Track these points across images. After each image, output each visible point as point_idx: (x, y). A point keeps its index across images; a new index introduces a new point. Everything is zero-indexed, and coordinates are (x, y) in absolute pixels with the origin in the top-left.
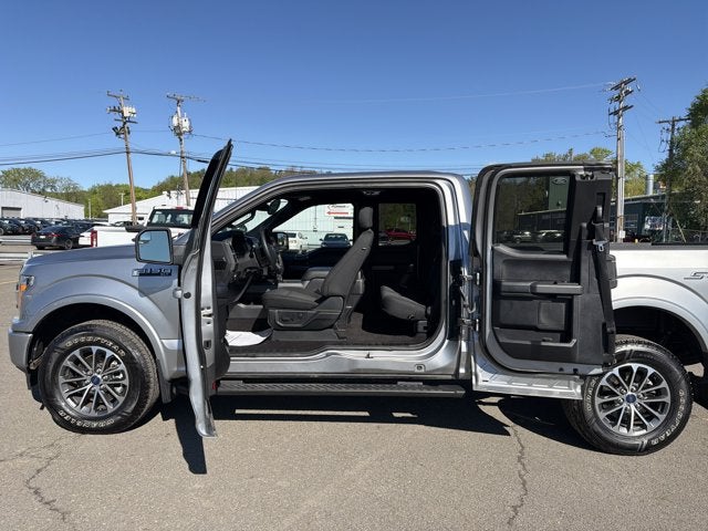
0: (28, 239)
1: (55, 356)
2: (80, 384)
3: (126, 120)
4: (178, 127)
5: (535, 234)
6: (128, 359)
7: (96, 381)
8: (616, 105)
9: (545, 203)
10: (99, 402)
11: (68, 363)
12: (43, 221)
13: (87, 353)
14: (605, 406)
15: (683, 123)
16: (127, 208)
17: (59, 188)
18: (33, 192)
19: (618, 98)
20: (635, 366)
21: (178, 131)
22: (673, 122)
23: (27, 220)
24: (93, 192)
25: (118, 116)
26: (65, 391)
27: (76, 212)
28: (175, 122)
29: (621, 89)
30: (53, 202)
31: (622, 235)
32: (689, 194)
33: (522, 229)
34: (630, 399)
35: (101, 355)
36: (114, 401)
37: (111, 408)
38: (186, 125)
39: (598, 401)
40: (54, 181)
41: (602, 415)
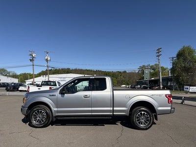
0: (5, 88)
1: (32, 112)
2: (36, 118)
3: (33, 57)
4: (47, 59)
5: (141, 86)
6: (46, 113)
7: (40, 117)
8: (158, 54)
9: (143, 78)
10: (40, 122)
11: (34, 113)
12: (7, 83)
13: (38, 111)
14: (138, 120)
15: (175, 59)
16: (32, 80)
17: (11, 74)
18: (3, 75)
19: (158, 53)
20: (143, 112)
21: (47, 60)
22: (173, 58)
23: (3, 83)
24: (21, 75)
25: (31, 56)
26: (33, 119)
27: (16, 81)
28: (46, 58)
29: (159, 51)
30: (10, 78)
31: (161, 86)
32: (178, 76)
33: (137, 85)
34: (142, 119)
35: (41, 112)
36: (43, 121)
37: (42, 123)
38: (49, 59)
39: (136, 119)
40: (10, 72)
41: (137, 122)
